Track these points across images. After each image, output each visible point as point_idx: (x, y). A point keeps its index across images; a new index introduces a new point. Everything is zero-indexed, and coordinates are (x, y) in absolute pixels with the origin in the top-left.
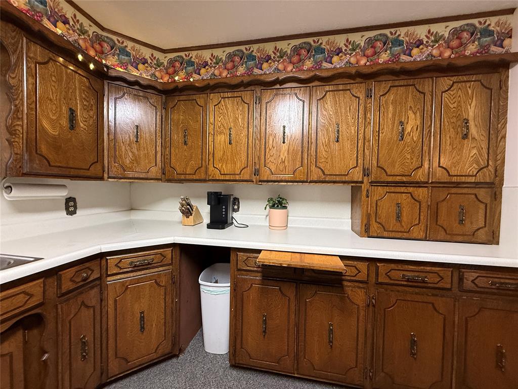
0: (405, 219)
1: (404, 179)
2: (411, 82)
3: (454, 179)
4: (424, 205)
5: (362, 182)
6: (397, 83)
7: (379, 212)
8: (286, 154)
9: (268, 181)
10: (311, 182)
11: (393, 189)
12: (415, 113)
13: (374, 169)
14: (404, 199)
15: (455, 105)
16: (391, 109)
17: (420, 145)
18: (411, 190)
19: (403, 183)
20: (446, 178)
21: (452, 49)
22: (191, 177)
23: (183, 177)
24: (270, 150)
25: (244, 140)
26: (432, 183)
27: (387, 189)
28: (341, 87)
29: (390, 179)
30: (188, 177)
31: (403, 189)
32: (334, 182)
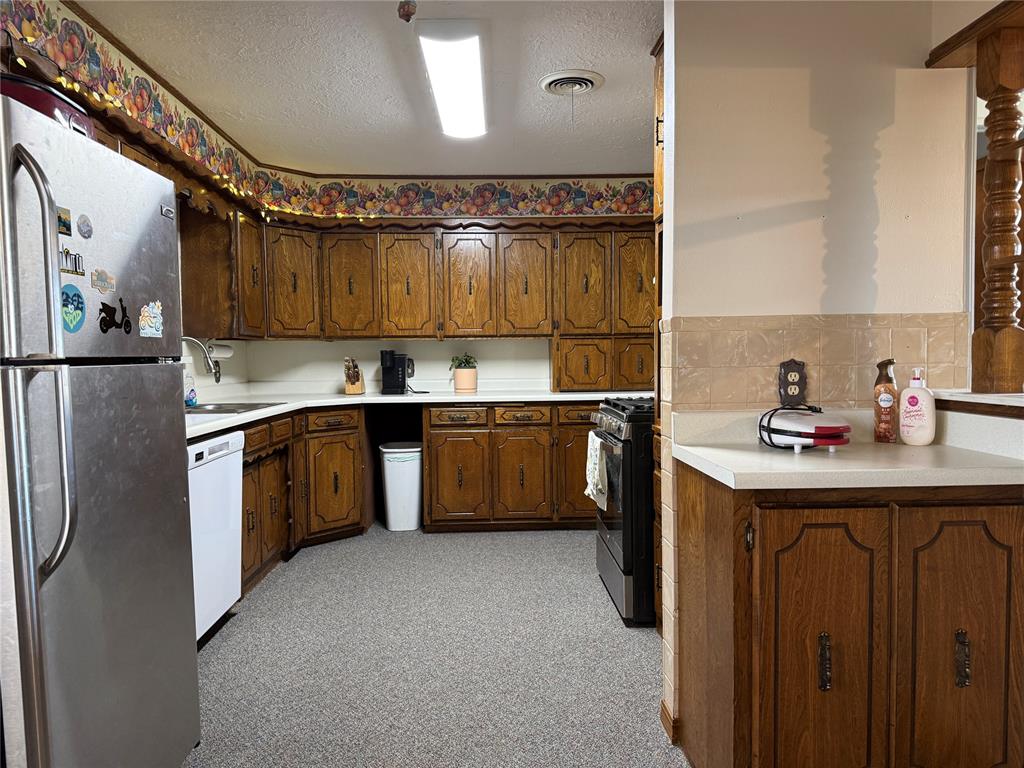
0: (592, 370)
1: (590, 331)
2: (593, 235)
3: (633, 330)
4: (608, 356)
5: (552, 335)
6: (580, 235)
7: (569, 365)
8: (473, 306)
9: (454, 337)
10: (501, 336)
11: (580, 342)
12: (597, 267)
13: (563, 322)
14: (591, 351)
15: (631, 260)
16: (576, 261)
17: (602, 297)
18: (596, 341)
19: (589, 335)
20: (625, 330)
21: (628, 204)
22: (360, 333)
23: (349, 333)
24: (455, 301)
25: (425, 290)
26: (615, 334)
27: (575, 342)
28: (528, 236)
29: (578, 331)
30: (355, 334)
31: (589, 342)
32: (525, 336)
